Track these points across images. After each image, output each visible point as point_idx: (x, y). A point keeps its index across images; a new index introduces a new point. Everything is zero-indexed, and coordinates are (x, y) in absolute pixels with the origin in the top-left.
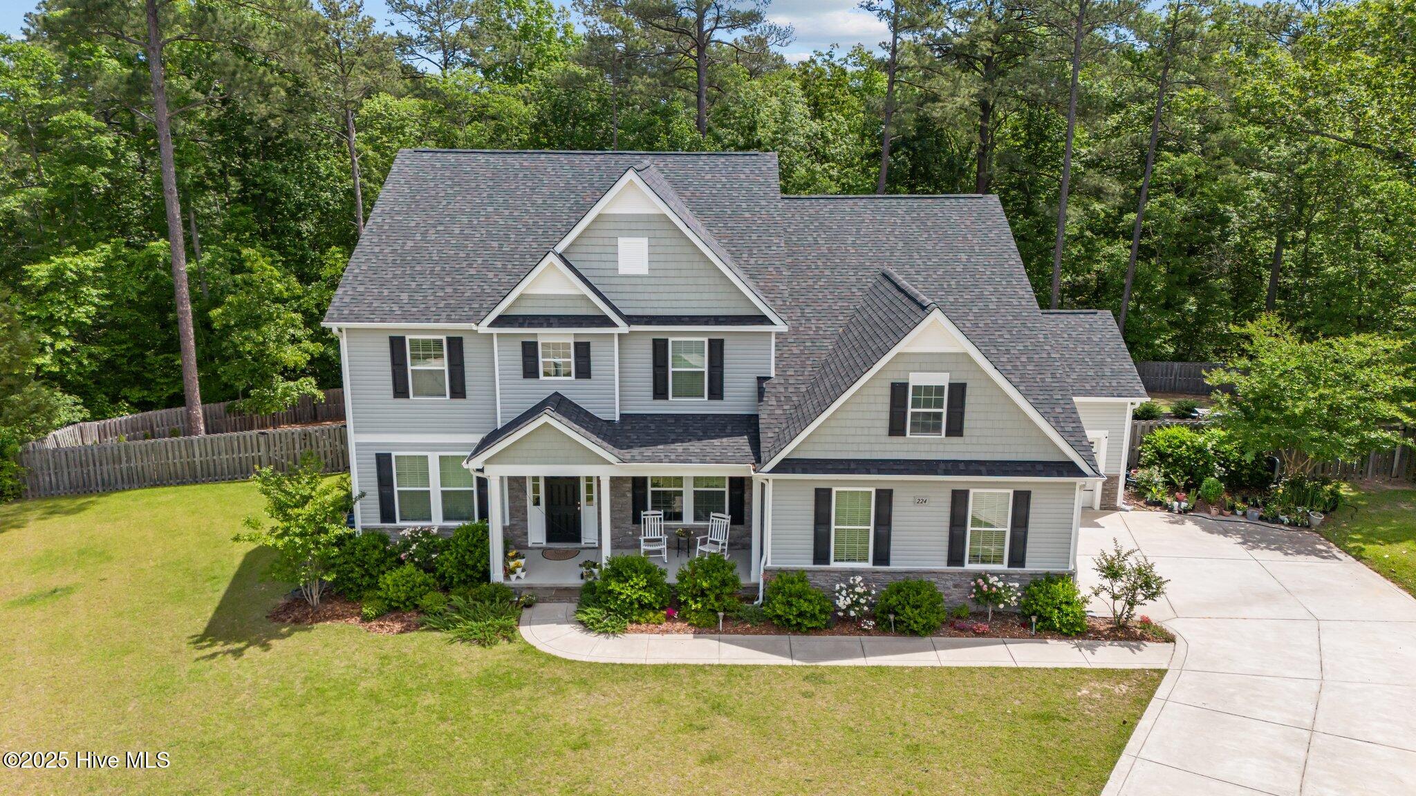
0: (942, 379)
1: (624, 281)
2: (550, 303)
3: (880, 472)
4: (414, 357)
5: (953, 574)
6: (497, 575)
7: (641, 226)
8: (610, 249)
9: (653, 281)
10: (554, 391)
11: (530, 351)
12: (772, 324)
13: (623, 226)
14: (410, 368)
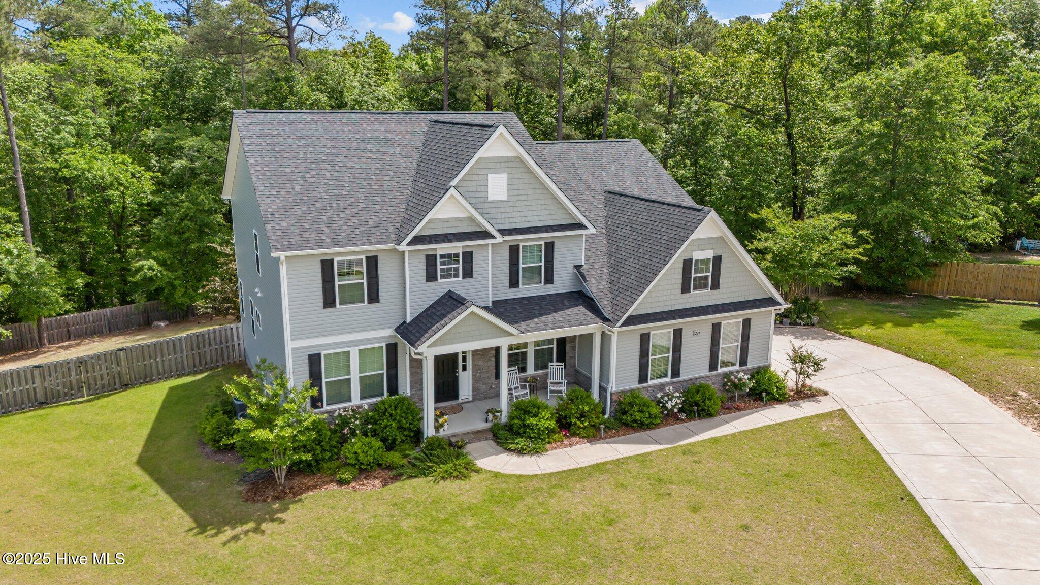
0: (709, 254)
1: (491, 205)
2: (446, 225)
4: (340, 275)
5: (712, 376)
7: (503, 165)
8: (482, 183)
9: (510, 204)
10: (446, 290)
11: (431, 261)
12: (587, 228)
13: (491, 165)
14: (337, 283)
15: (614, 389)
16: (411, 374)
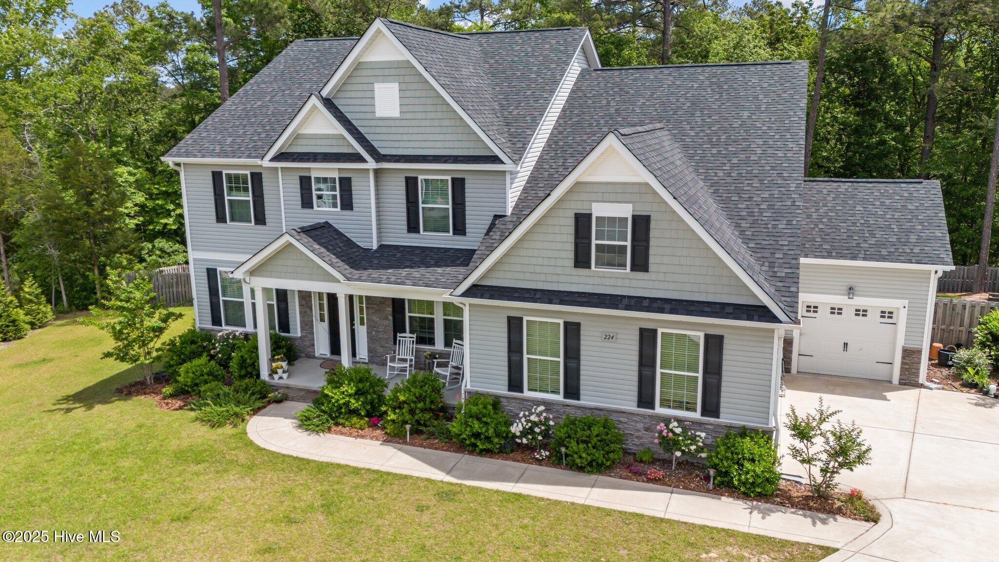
0: (625, 211)
1: (380, 123)
2: (320, 142)
3: (562, 302)
4: (230, 189)
5: (643, 416)
6: (264, 374)
7: (393, 72)
8: (368, 94)
9: (404, 123)
10: (324, 221)
11: (305, 182)
12: (503, 163)
13: (378, 72)
14: (227, 198)
15: (469, 387)
16: (301, 313)
